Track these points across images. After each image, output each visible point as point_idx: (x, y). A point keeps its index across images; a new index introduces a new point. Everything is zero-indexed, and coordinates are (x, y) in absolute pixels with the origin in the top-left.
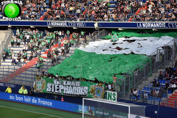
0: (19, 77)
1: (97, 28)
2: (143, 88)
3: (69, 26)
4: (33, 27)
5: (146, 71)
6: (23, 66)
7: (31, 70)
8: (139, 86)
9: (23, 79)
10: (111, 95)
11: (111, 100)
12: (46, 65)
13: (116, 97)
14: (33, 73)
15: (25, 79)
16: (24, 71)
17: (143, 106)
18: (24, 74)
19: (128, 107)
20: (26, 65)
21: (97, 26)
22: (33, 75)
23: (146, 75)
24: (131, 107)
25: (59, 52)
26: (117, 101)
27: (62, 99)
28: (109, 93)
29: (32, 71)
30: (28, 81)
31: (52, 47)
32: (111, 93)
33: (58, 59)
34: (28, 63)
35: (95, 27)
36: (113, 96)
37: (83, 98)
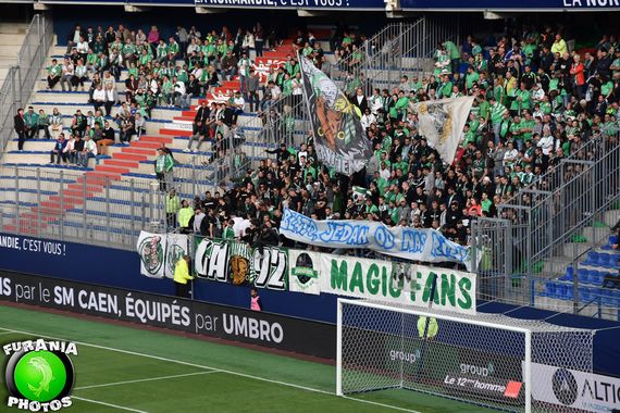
0: (80, 211)
1: (395, 12)
2: (586, 257)
3: (279, 4)
4: (135, 10)
5: (599, 188)
6: (99, 168)
7: (128, 185)
8: (569, 250)
9: (96, 222)
10: (453, 286)
11: (453, 304)
12: (188, 166)
13: (472, 293)
14: (138, 197)
15: (103, 223)
16: (101, 191)
17: (584, 330)
18: (101, 200)
19: (522, 335)
20: (106, 163)
21: (395, 5)
22: (138, 204)
23: (599, 203)
24: (534, 335)
25: (241, 112)
26: (478, 310)
27: (254, 300)
28: (444, 276)
29: (132, 189)
30: (118, 231)
31: (212, 90)
32: (452, 276)
33: (237, 142)
34: (116, 155)
35: (388, 8)
36: (462, 289)
37: (339, 299)
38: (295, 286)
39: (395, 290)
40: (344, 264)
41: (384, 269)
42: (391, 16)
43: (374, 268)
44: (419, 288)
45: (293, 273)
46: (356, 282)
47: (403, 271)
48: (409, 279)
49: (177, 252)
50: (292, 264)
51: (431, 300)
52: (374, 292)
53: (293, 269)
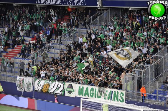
1: (100, 7)
3: (63, 4)
4: (17, 5)
10: (118, 95)
11: (118, 101)
13: (124, 97)
17: (160, 110)
20: (6, 54)
21: (101, 5)
23: (165, 69)
26: (126, 103)
27: (56, 99)
28: (115, 92)
32: (118, 92)
34: (10, 52)
35: (98, 6)
36: (121, 96)
37: (81, 99)
38: (67, 94)
39: (99, 96)
40: (83, 88)
41: (96, 89)
42: (99, 9)
43: (92, 89)
44: (106, 96)
45: (66, 90)
46: (86, 93)
47: (102, 90)
48: (104, 93)
49: (29, 83)
50: (66, 87)
51: (111, 99)
52: (92, 96)
53: (67, 89)
